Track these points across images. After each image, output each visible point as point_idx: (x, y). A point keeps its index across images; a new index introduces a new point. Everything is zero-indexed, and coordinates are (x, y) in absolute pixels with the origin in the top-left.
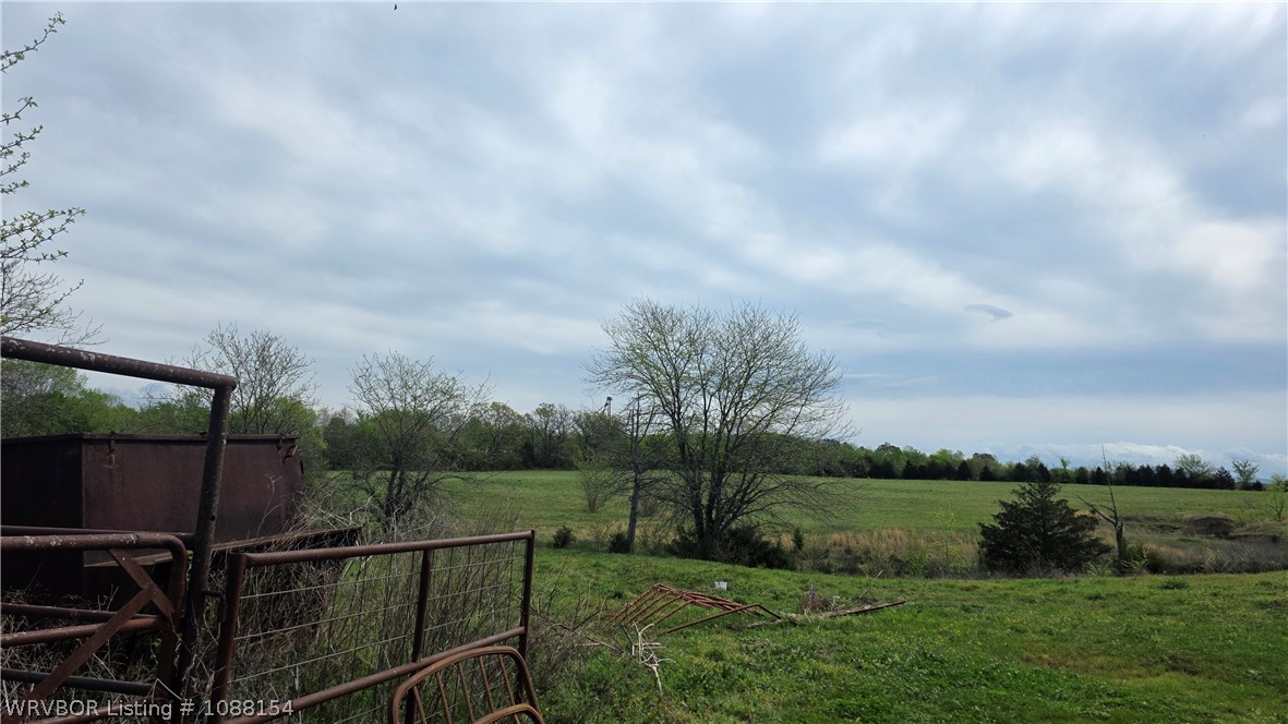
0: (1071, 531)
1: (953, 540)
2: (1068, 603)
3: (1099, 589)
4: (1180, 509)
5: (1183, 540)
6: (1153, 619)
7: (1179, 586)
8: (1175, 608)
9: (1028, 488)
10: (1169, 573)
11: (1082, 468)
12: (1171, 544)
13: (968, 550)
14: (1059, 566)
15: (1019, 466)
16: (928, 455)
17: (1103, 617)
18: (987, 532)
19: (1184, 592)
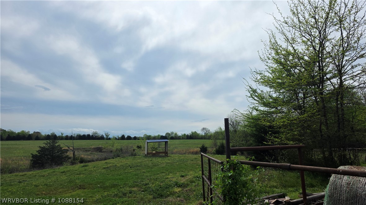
0: (60, 154)
1: (22, 160)
2: (55, 175)
3: (65, 170)
4: (91, 145)
5: (91, 154)
6: (78, 176)
7: (86, 166)
8: (84, 172)
9: (49, 142)
10: (85, 163)
11: (67, 136)
12: (88, 155)
13: (27, 163)
14: (55, 164)
15: (48, 135)
16: (17, 132)
17: (64, 177)
18: (33, 156)
19: (87, 167)
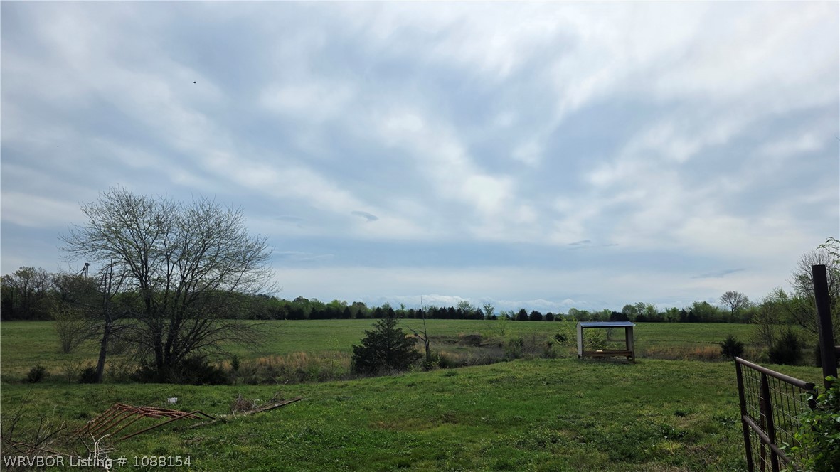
0: (403, 347)
1: (337, 357)
2: (397, 389)
3: (415, 380)
4: (458, 331)
5: (459, 348)
6: (439, 394)
7: (453, 374)
8: (450, 387)
9: (381, 322)
10: (450, 368)
11: (411, 310)
12: (453, 351)
13: (345, 362)
14: (395, 368)
15: (378, 309)
16: (326, 304)
17: (414, 396)
18: (357, 350)
19: (456, 377)
